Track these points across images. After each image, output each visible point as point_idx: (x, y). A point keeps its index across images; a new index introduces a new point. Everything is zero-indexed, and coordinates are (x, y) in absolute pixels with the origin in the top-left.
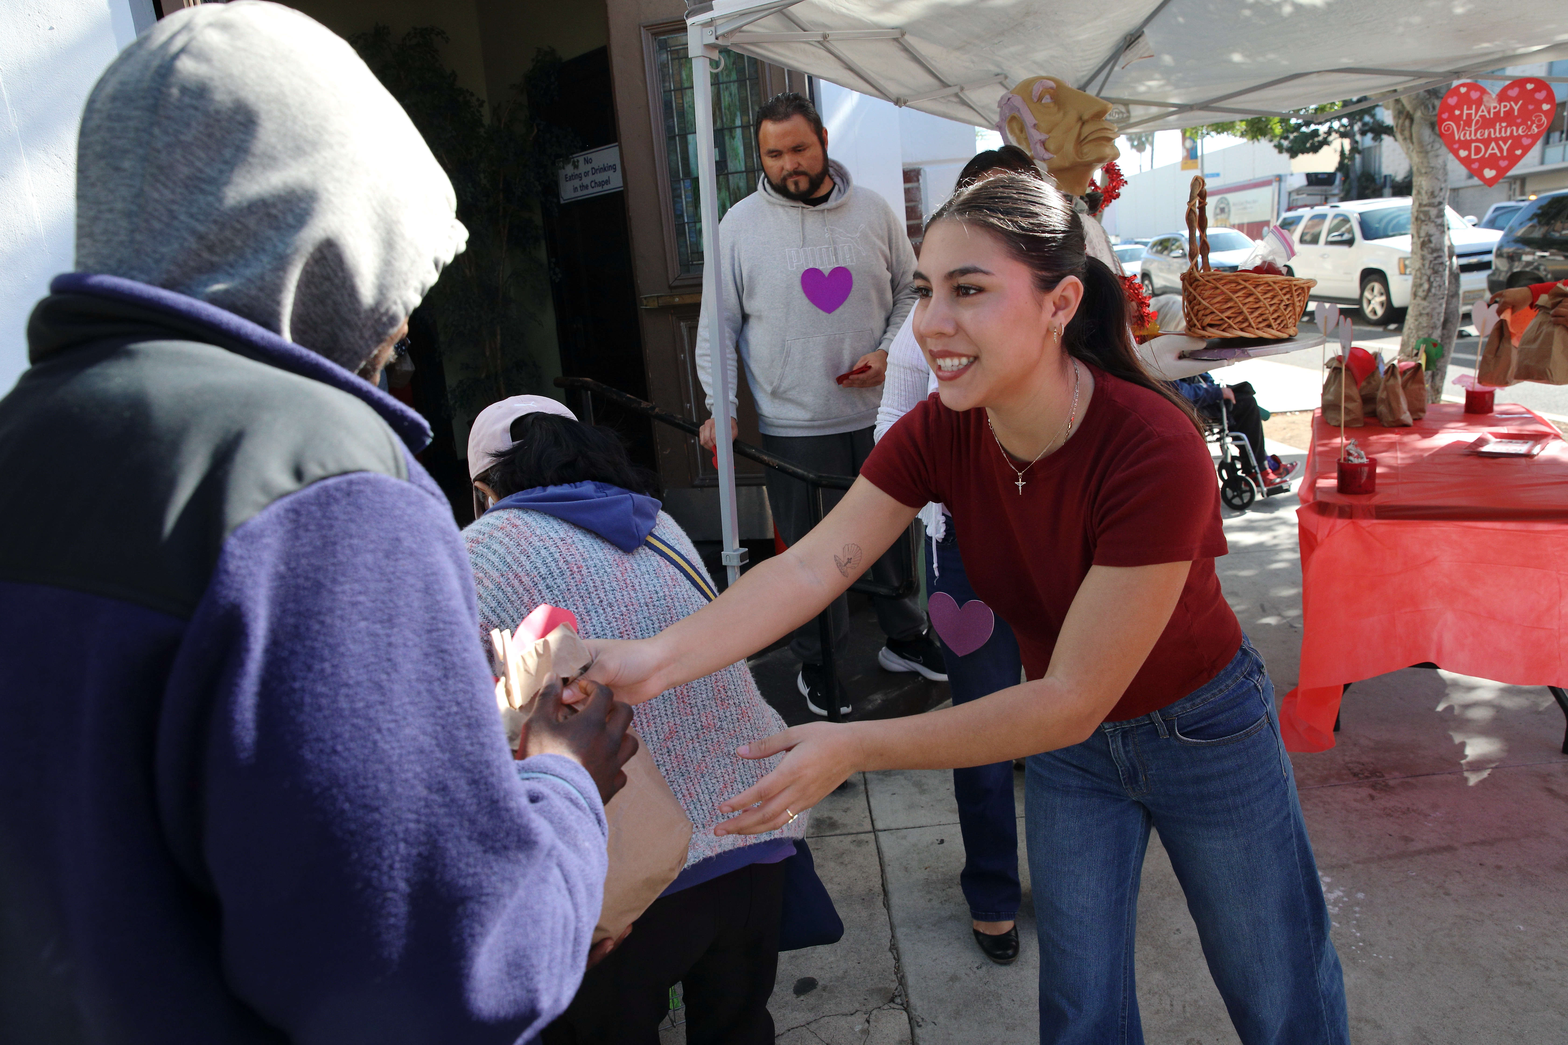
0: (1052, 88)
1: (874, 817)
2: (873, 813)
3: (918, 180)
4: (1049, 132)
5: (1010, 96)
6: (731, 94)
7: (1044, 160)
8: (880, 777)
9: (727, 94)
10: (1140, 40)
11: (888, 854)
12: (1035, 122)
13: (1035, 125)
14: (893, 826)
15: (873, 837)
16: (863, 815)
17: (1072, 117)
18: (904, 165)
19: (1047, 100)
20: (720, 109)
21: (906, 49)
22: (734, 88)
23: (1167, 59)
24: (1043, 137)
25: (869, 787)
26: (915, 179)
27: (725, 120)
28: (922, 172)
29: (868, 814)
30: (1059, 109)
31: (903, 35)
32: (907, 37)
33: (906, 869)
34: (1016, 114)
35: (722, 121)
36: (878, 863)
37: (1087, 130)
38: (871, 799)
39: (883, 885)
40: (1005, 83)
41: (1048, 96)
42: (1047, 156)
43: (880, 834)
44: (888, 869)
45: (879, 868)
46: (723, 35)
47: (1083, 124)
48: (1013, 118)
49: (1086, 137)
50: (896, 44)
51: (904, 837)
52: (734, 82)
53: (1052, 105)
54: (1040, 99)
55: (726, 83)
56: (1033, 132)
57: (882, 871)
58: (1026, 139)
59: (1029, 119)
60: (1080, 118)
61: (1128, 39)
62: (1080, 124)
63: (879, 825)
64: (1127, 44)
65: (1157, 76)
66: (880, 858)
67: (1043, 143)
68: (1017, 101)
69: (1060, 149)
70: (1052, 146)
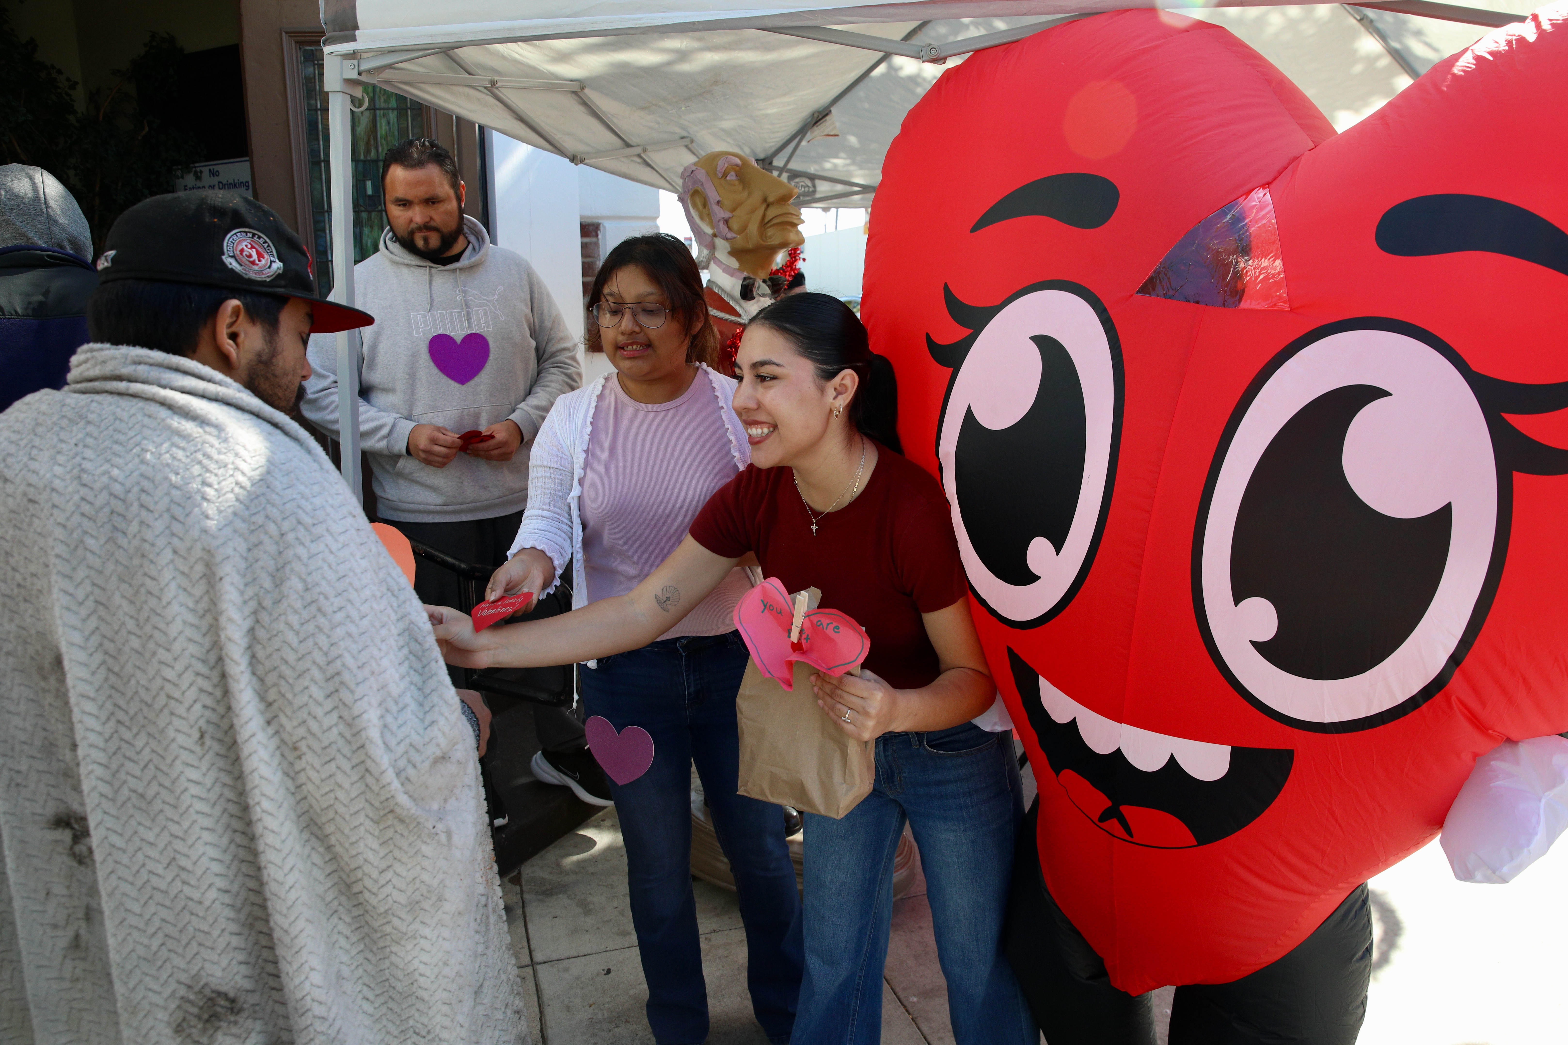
0: (737, 165)
1: (532, 947)
2: (532, 942)
3: (597, 235)
4: (733, 210)
5: (694, 168)
6: (389, 123)
7: (727, 239)
8: (540, 897)
9: (384, 122)
10: (828, 118)
11: (548, 991)
12: (718, 198)
13: (718, 202)
14: (554, 956)
15: (531, 972)
16: (520, 946)
17: (757, 197)
18: (581, 217)
19: (732, 177)
20: (375, 138)
21: (585, 104)
22: (393, 116)
23: (853, 140)
24: (727, 215)
25: (528, 910)
26: (594, 234)
27: (380, 150)
28: (601, 227)
29: (526, 944)
30: (744, 188)
31: (582, 88)
32: (586, 91)
33: (568, 1009)
34: (699, 188)
35: (377, 151)
36: (536, 1003)
37: (772, 212)
38: (530, 926)
39: (542, 1031)
40: (690, 146)
41: (733, 173)
42: (729, 235)
43: (538, 967)
44: (548, 1011)
45: (537, 1009)
46: (368, 71)
47: (768, 206)
48: (696, 193)
49: (771, 220)
50: (575, 97)
51: (566, 970)
52: (393, 109)
53: (737, 183)
54: (725, 175)
55: (384, 109)
56: (716, 208)
57: (541, 1012)
58: (709, 214)
59: (713, 195)
60: (765, 200)
61: (816, 115)
62: (764, 206)
63: (538, 957)
64: (814, 121)
65: (842, 155)
66: (539, 997)
67: (726, 222)
68: (701, 175)
69: (743, 229)
70: (735, 225)
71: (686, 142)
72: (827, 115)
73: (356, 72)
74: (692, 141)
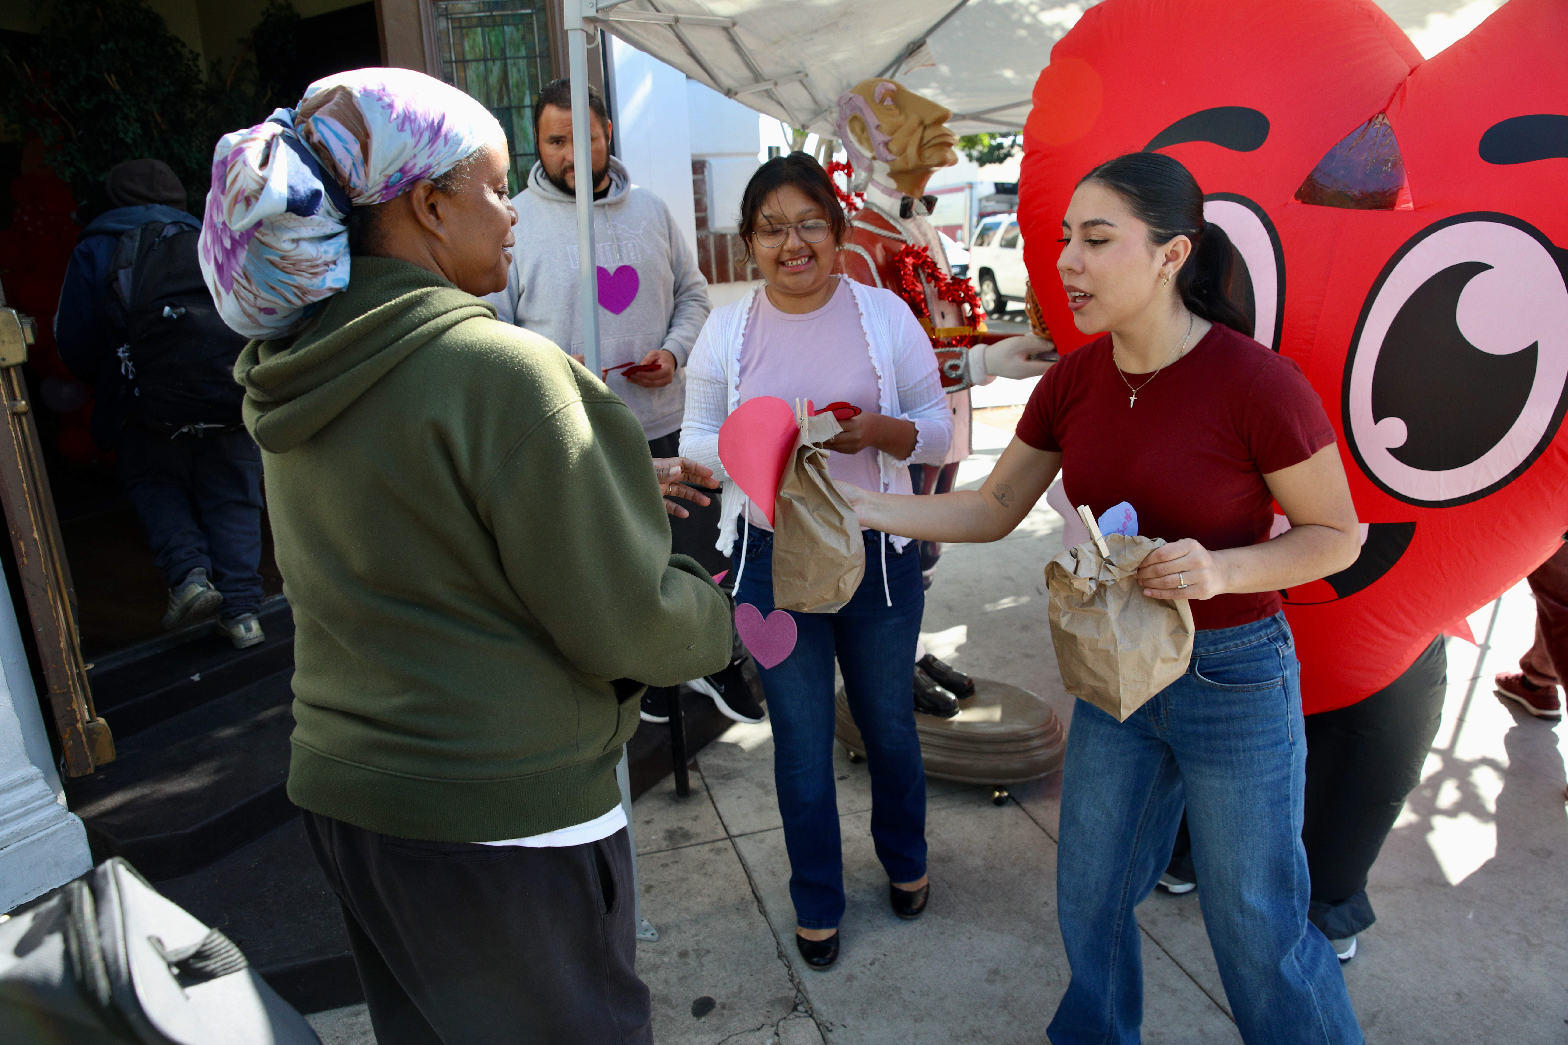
0: (893, 91)
1: (726, 823)
2: (724, 819)
4: (892, 133)
5: (852, 95)
6: (519, 71)
7: (887, 161)
8: (721, 781)
9: (515, 69)
10: (923, 48)
11: (751, 859)
12: (877, 123)
13: (878, 127)
14: (748, 830)
15: (730, 844)
16: (715, 823)
17: (914, 120)
18: (693, 156)
19: (888, 102)
20: (507, 86)
21: (733, 40)
22: (523, 64)
23: (944, 69)
24: (886, 138)
25: (713, 792)
26: (700, 171)
27: (512, 96)
28: (707, 165)
29: (718, 820)
30: (900, 113)
31: (734, 24)
32: (736, 28)
33: (773, 873)
34: (858, 114)
35: (509, 98)
36: (742, 870)
37: (930, 134)
38: (718, 805)
39: (753, 892)
40: (804, 82)
41: (889, 99)
42: (890, 157)
43: (737, 840)
44: (755, 875)
45: (745, 875)
46: (603, 9)
47: (925, 128)
48: (855, 118)
49: (928, 142)
50: (725, 33)
51: (762, 841)
52: (523, 58)
53: (893, 108)
54: (882, 101)
56: (875, 132)
57: (749, 877)
58: (868, 139)
59: (872, 120)
60: (921, 123)
61: (911, 47)
62: (921, 129)
63: (734, 831)
64: (909, 52)
65: (934, 84)
66: (743, 865)
67: (886, 144)
68: (860, 101)
69: (903, 151)
70: (894, 147)
71: (801, 76)
72: (921, 45)
73: (594, 9)
74: (807, 75)
